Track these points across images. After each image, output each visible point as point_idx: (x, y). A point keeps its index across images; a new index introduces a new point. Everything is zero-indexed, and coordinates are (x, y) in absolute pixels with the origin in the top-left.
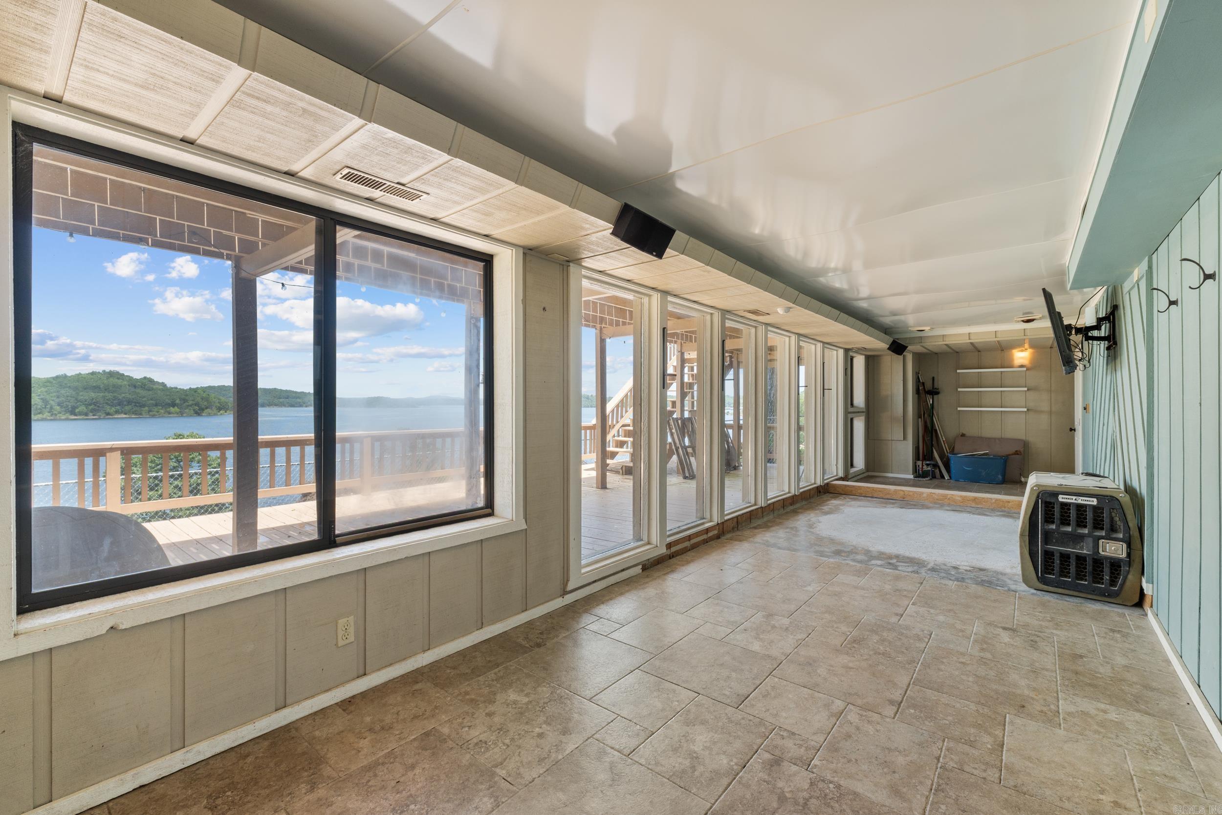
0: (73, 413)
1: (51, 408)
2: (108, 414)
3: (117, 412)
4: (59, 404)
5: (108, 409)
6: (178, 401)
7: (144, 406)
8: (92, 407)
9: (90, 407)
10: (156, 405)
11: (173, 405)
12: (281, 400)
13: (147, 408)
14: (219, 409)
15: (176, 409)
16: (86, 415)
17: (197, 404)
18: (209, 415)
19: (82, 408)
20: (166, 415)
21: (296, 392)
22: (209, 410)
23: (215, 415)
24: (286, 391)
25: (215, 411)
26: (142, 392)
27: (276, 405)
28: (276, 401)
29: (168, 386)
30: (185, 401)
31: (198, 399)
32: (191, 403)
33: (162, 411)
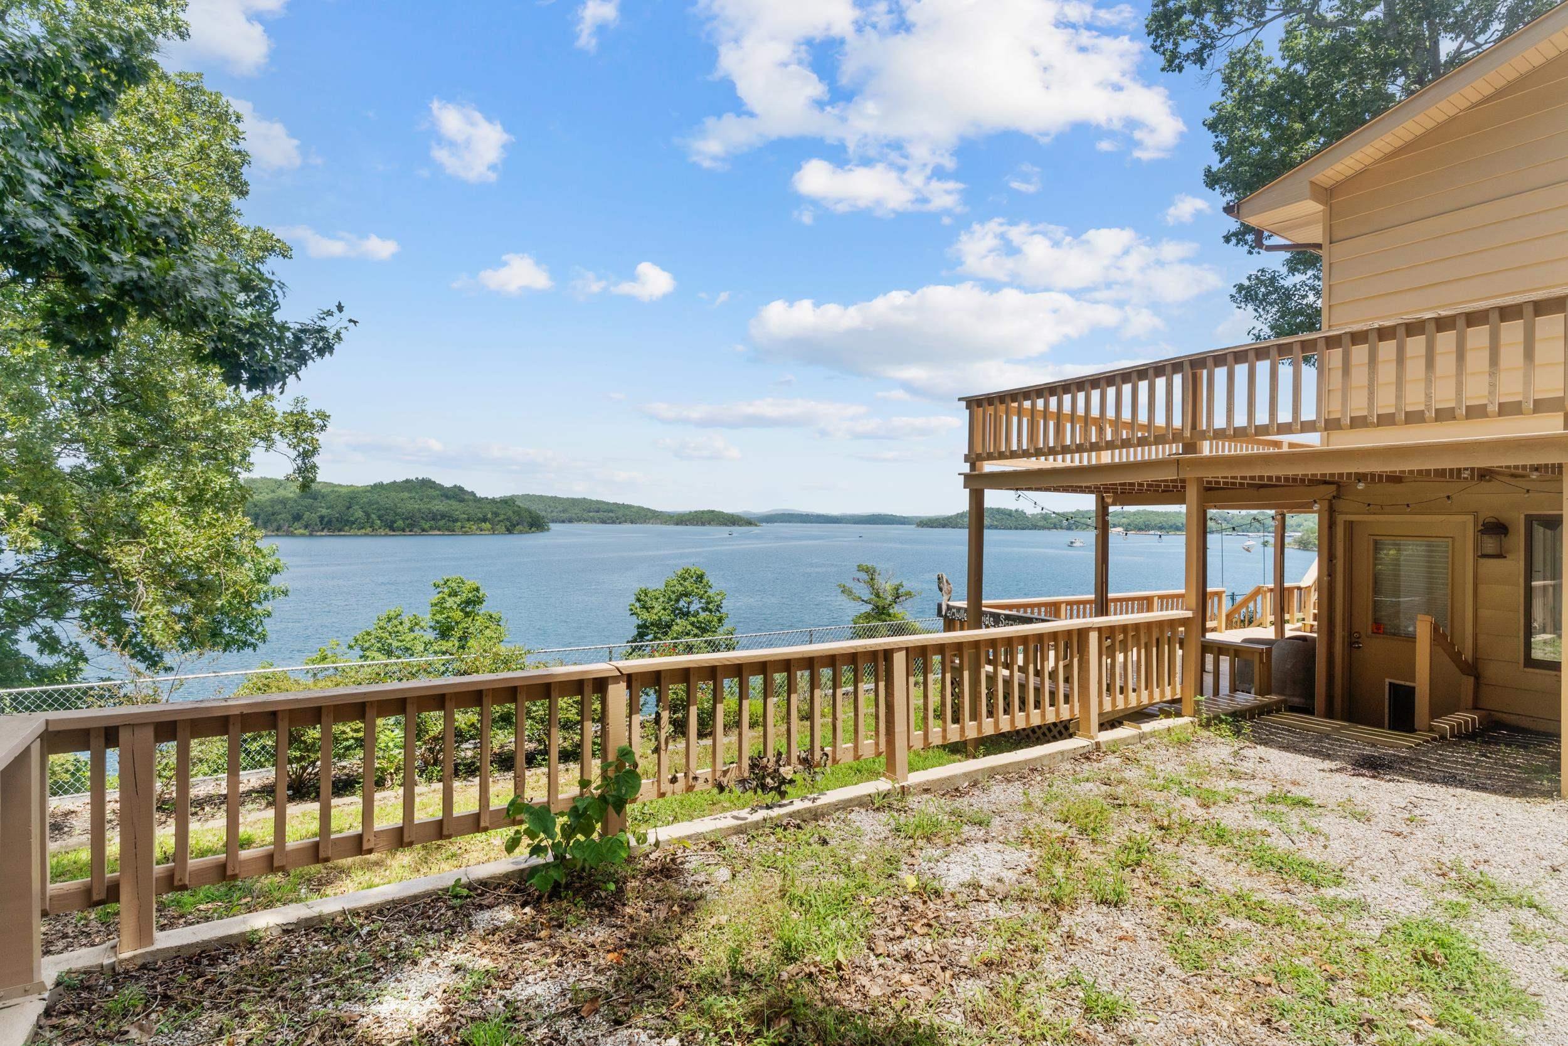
0: (392, 529)
1: (373, 523)
2: (423, 530)
3: (431, 528)
4: (380, 518)
5: (423, 523)
6: (489, 516)
7: (457, 520)
8: (409, 521)
9: (407, 522)
10: (468, 520)
11: (485, 520)
12: (591, 514)
13: (459, 524)
14: (531, 526)
15: (488, 525)
16: (404, 530)
17: (508, 519)
18: (521, 532)
19: (400, 523)
20: (478, 532)
21: (608, 504)
22: (519, 527)
23: (527, 533)
24: (598, 502)
25: (527, 529)
26: (454, 504)
27: (586, 520)
28: (585, 515)
29: (478, 495)
30: (496, 514)
31: (510, 513)
32: (502, 517)
33: (474, 527)
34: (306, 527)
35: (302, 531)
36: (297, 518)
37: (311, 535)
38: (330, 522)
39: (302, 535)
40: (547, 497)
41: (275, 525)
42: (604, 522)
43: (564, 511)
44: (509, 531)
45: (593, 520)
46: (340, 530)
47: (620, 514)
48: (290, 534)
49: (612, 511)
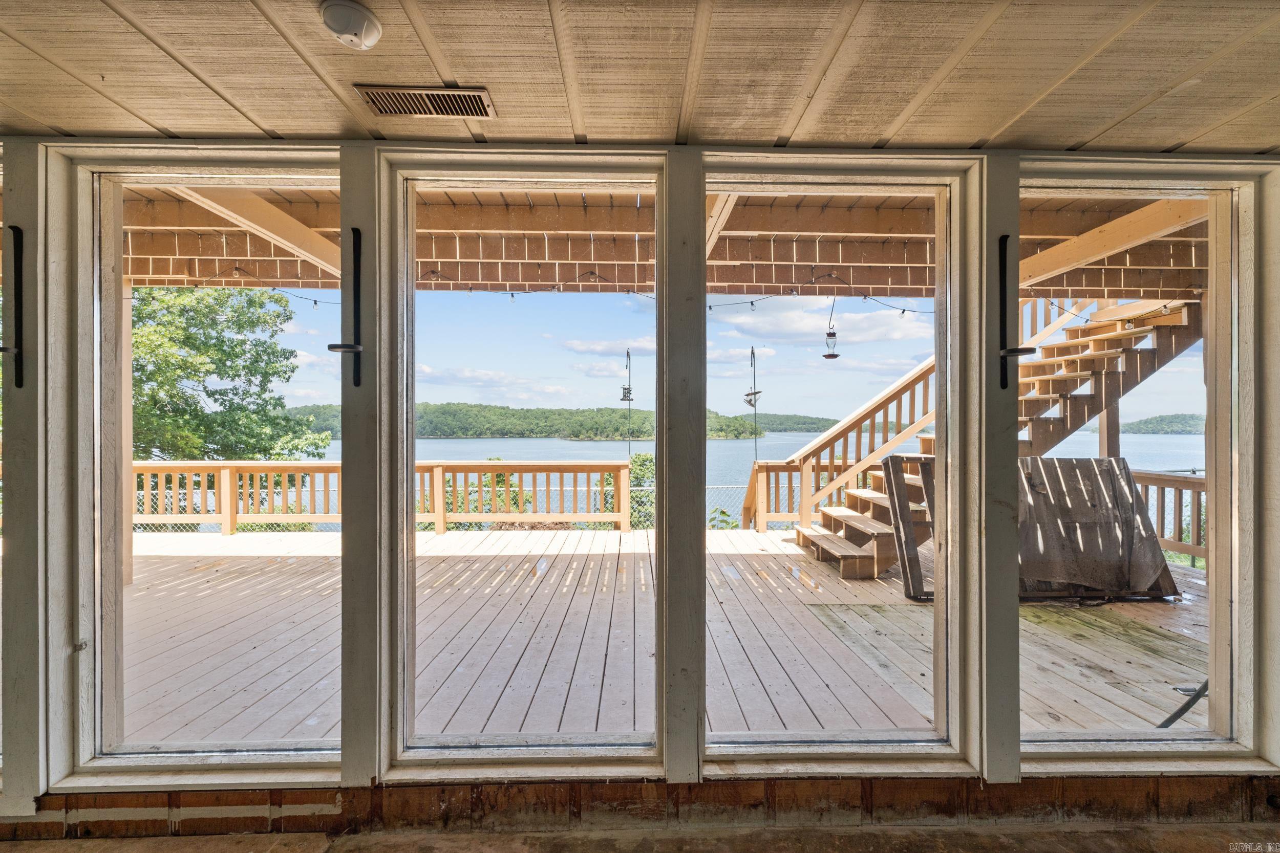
6: (724, 427)
11: (721, 430)
12: (800, 426)
14: (752, 434)
17: (737, 430)
18: (744, 438)
20: (717, 438)
21: (812, 418)
22: (743, 435)
23: (749, 438)
24: (804, 417)
25: (749, 436)
27: (796, 430)
28: (796, 426)
30: (729, 426)
31: (738, 425)
32: (732, 428)
33: (715, 435)
34: (621, 435)
35: (619, 438)
36: (617, 430)
37: (623, 440)
38: (633, 433)
39: (619, 440)
40: (770, 415)
41: (606, 434)
42: (809, 431)
43: (781, 424)
44: (737, 437)
45: (801, 430)
46: (638, 437)
47: (820, 425)
48: (613, 440)
49: (814, 423)
